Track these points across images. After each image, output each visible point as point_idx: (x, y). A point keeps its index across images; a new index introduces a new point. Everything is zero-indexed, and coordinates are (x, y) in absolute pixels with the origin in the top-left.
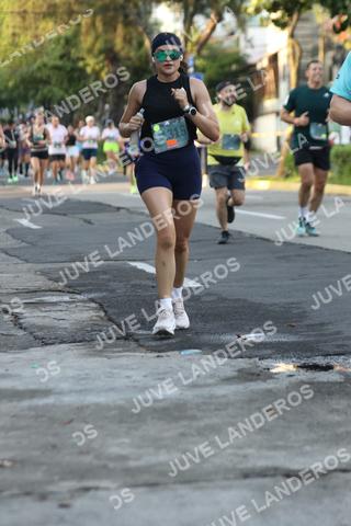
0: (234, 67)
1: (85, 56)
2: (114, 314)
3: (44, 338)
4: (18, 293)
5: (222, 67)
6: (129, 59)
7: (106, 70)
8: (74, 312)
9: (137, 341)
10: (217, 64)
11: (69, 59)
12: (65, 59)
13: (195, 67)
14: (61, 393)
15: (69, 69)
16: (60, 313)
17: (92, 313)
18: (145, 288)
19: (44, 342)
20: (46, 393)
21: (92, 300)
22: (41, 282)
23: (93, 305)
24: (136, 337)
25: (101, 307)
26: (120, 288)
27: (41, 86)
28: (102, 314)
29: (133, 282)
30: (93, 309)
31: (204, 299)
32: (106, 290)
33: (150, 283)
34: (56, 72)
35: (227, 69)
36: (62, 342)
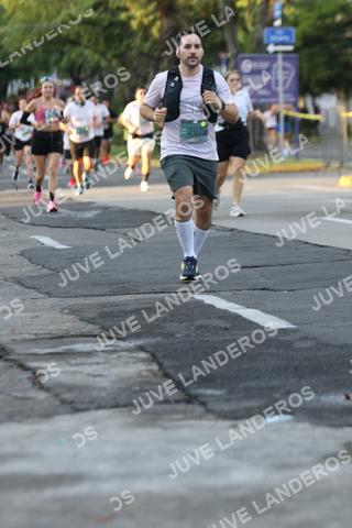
0: (339, 18)
1: (128, 4)
2: (172, 367)
3: (73, 402)
4: (37, 340)
5: (322, 17)
6: (191, 8)
7: (158, 23)
8: (116, 366)
9: (204, 404)
10: (314, 14)
11: (106, 9)
12: (101, 9)
13: (284, 17)
14: (98, 478)
15: (106, 23)
16: (95, 367)
17: (141, 367)
18: (216, 330)
19: (75, 408)
20: (77, 478)
21: (141, 348)
22: (70, 324)
23: (143, 355)
24: (203, 400)
25: (154, 358)
26: (180, 331)
27: (66, 48)
28: (155, 367)
29: (198, 323)
30: (143, 360)
31: (297, 345)
32: (161, 335)
33: (221, 323)
34: (89, 28)
35: (329, 21)
36: (99, 407)
